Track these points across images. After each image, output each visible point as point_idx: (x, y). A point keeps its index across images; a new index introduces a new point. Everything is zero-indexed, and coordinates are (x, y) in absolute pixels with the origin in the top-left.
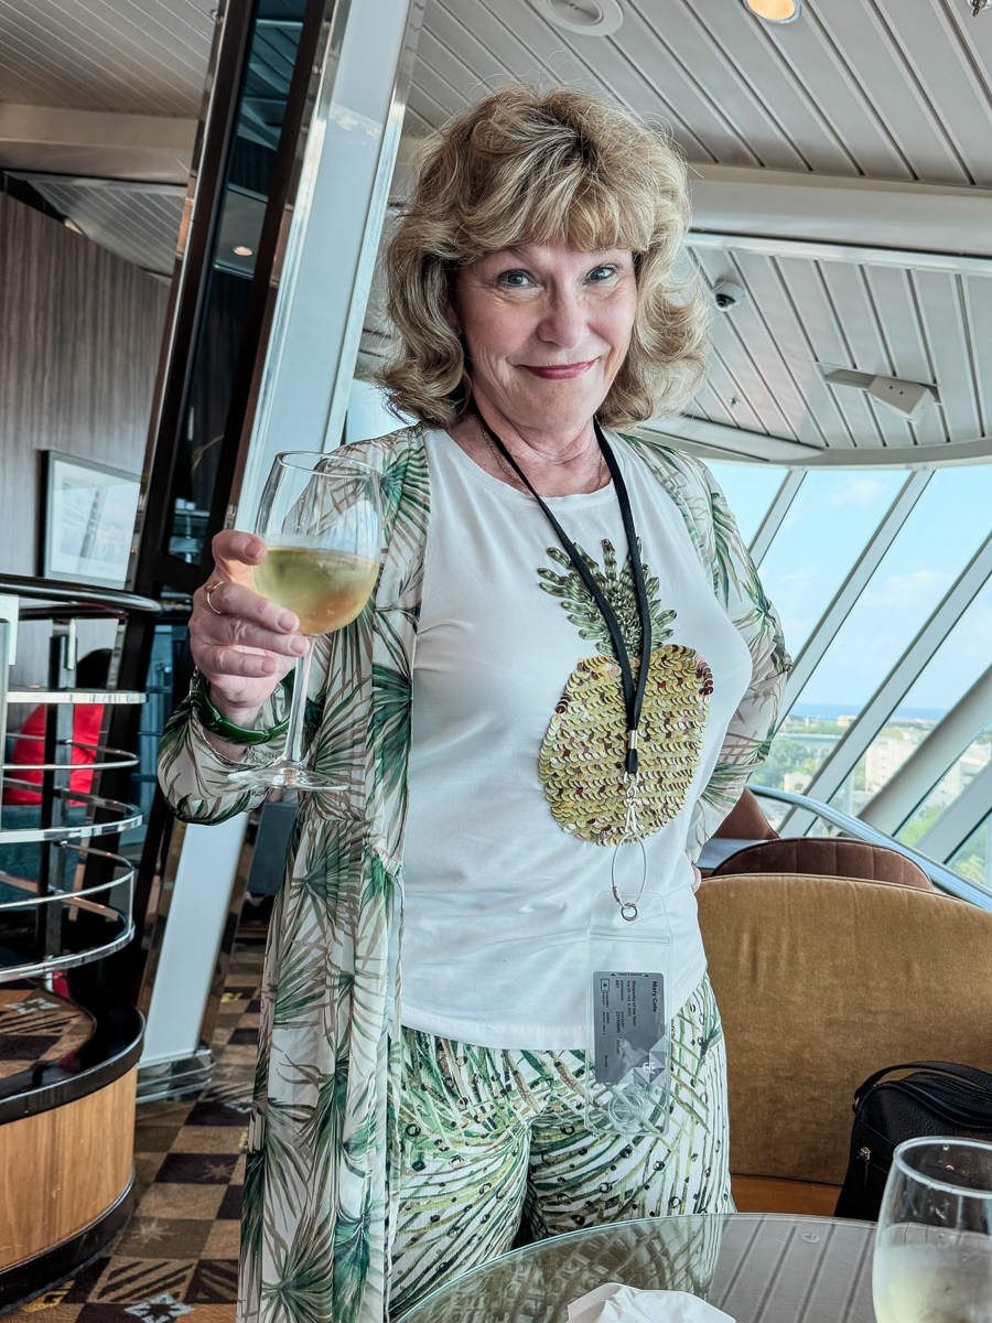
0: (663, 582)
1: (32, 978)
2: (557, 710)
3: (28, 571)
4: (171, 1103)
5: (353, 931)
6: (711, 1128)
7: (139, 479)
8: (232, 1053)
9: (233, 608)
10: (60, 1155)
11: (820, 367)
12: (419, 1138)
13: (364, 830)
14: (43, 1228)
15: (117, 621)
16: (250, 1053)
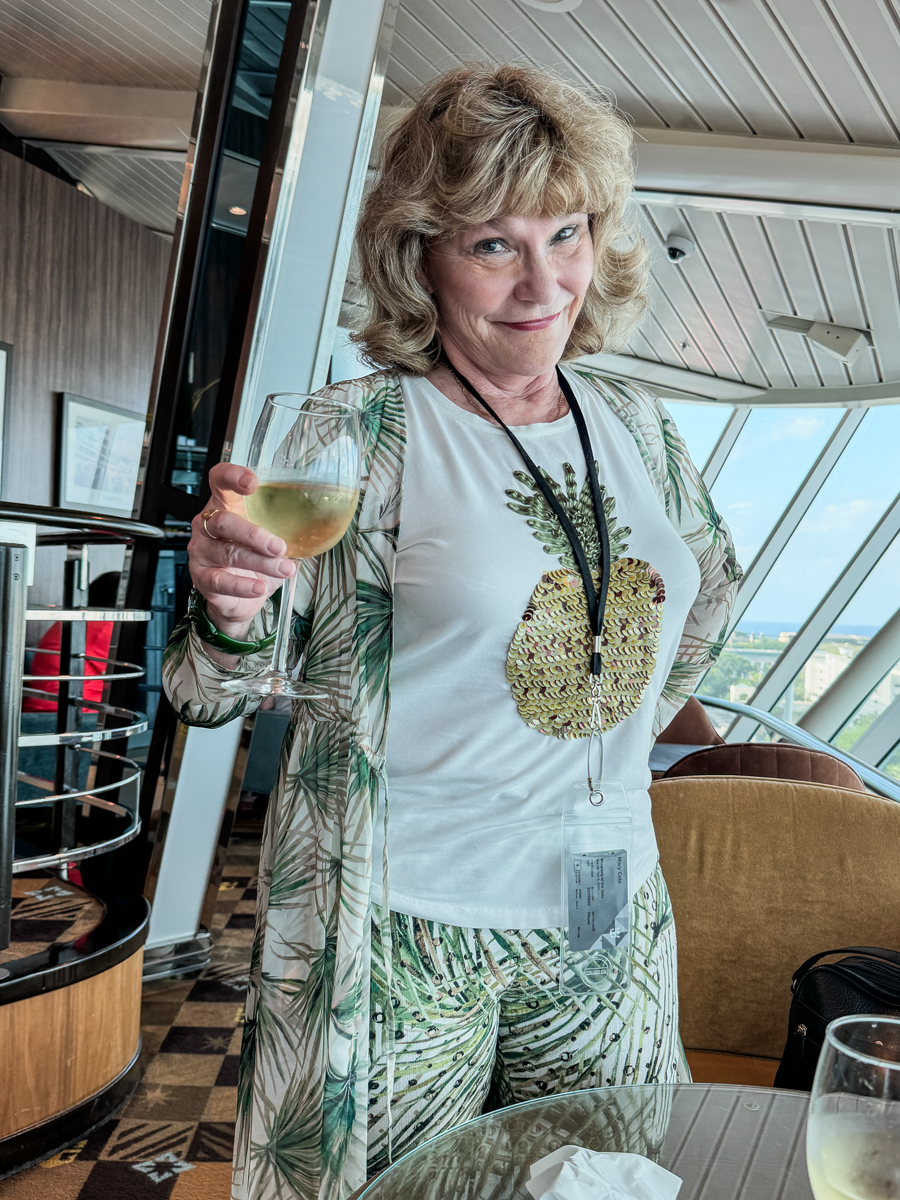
0: (619, 501)
1: (49, 868)
2: (524, 618)
3: (46, 502)
4: (173, 981)
5: (340, 820)
6: (662, 1005)
7: (145, 418)
8: (229, 936)
9: (226, 533)
10: (74, 1028)
11: (763, 314)
12: (399, 1010)
13: (350, 730)
14: (60, 1091)
15: (125, 546)
16: (245, 936)
